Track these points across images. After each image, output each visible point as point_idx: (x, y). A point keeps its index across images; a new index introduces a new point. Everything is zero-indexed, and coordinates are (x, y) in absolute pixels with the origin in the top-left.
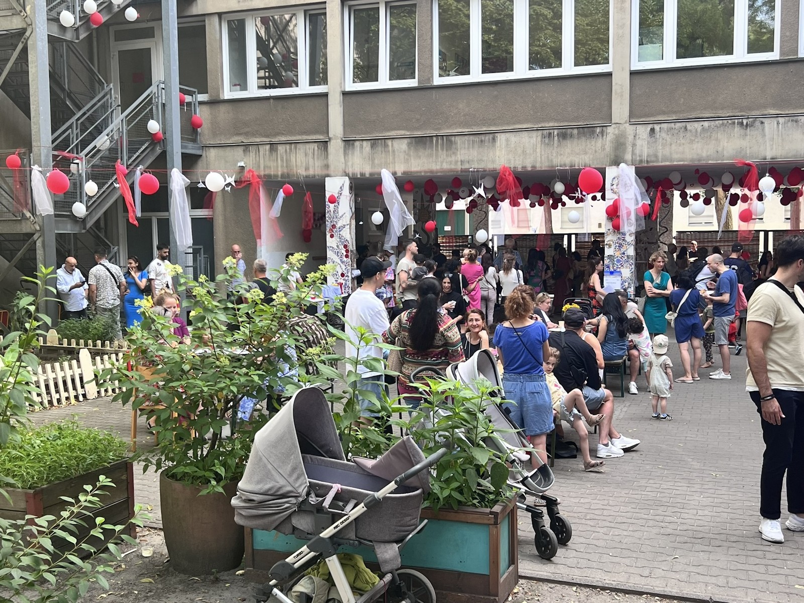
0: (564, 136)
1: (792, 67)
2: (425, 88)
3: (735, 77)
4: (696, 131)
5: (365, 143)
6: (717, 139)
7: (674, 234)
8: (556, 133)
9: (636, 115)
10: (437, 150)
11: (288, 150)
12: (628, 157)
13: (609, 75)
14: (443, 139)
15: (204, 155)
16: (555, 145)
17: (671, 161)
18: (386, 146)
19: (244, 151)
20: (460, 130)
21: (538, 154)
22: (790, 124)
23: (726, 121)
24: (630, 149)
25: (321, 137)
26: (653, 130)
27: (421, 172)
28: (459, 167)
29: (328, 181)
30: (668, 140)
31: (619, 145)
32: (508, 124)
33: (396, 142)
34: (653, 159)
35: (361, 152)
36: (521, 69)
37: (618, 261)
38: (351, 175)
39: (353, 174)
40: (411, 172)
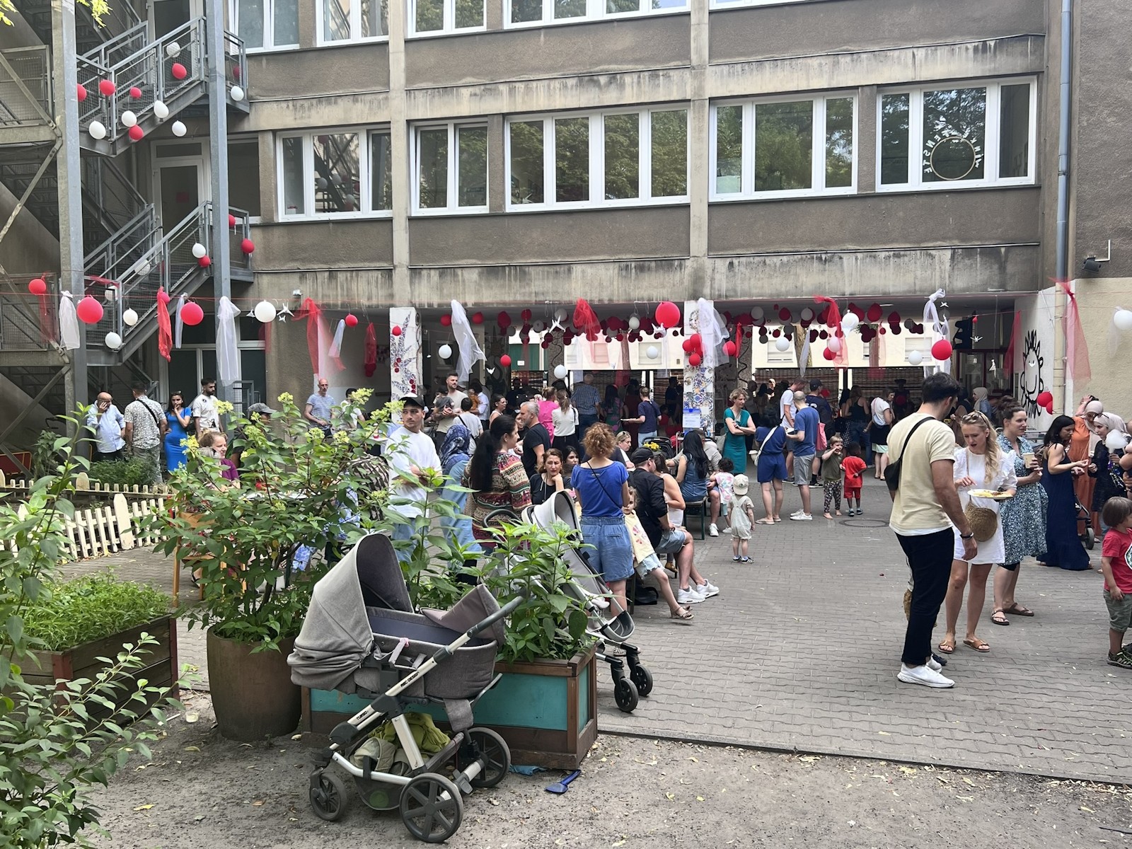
0: (642, 268)
1: (870, 202)
2: (497, 215)
3: (814, 211)
4: (775, 266)
5: (433, 272)
6: (796, 274)
7: (754, 371)
8: (633, 266)
9: (714, 248)
10: (510, 280)
11: (349, 278)
12: (707, 291)
13: (687, 206)
14: (516, 269)
15: (256, 282)
16: (633, 278)
17: (750, 296)
18: (455, 275)
19: (300, 278)
20: (534, 261)
21: (616, 287)
22: (868, 260)
23: (804, 256)
24: (708, 283)
25: (385, 265)
26: (731, 264)
27: (493, 304)
28: (533, 299)
29: (392, 310)
30: (748, 275)
31: (698, 279)
32: (584, 254)
33: (466, 272)
34: (732, 293)
35: (429, 281)
36: (597, 198)
37: (697, 398)
38: (417, 306)
39: (420, 305)
40: (483, 303)
